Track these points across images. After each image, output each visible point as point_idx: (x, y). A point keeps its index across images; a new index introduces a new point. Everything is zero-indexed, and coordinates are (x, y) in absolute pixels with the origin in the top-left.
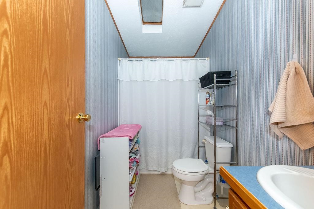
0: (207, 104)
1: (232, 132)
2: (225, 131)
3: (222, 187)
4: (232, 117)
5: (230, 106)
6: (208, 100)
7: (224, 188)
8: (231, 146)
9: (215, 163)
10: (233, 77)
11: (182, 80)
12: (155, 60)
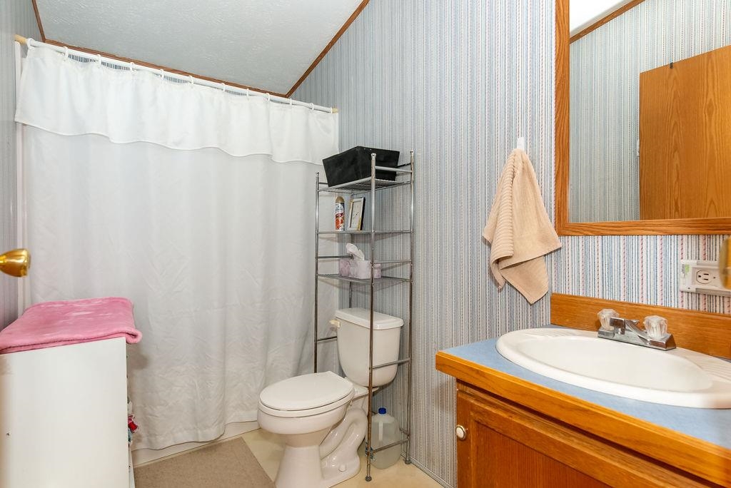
0: (338, 228)
1: (401, 292)
2: (383, 293)
3: (381, 425)
4: (399, 258)
5: (393, 234)
6: (340, 218)
7: (385, 425)
8: (399, 322)
9: (371, 368)
10: (404, 165)
11: (269, 158)
12: (186, 82)
